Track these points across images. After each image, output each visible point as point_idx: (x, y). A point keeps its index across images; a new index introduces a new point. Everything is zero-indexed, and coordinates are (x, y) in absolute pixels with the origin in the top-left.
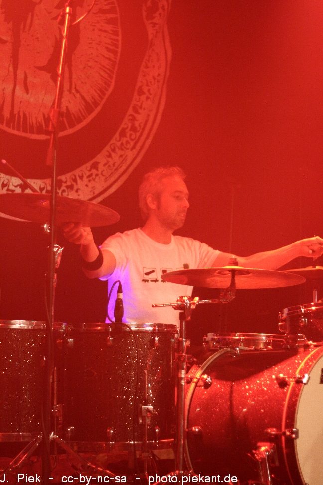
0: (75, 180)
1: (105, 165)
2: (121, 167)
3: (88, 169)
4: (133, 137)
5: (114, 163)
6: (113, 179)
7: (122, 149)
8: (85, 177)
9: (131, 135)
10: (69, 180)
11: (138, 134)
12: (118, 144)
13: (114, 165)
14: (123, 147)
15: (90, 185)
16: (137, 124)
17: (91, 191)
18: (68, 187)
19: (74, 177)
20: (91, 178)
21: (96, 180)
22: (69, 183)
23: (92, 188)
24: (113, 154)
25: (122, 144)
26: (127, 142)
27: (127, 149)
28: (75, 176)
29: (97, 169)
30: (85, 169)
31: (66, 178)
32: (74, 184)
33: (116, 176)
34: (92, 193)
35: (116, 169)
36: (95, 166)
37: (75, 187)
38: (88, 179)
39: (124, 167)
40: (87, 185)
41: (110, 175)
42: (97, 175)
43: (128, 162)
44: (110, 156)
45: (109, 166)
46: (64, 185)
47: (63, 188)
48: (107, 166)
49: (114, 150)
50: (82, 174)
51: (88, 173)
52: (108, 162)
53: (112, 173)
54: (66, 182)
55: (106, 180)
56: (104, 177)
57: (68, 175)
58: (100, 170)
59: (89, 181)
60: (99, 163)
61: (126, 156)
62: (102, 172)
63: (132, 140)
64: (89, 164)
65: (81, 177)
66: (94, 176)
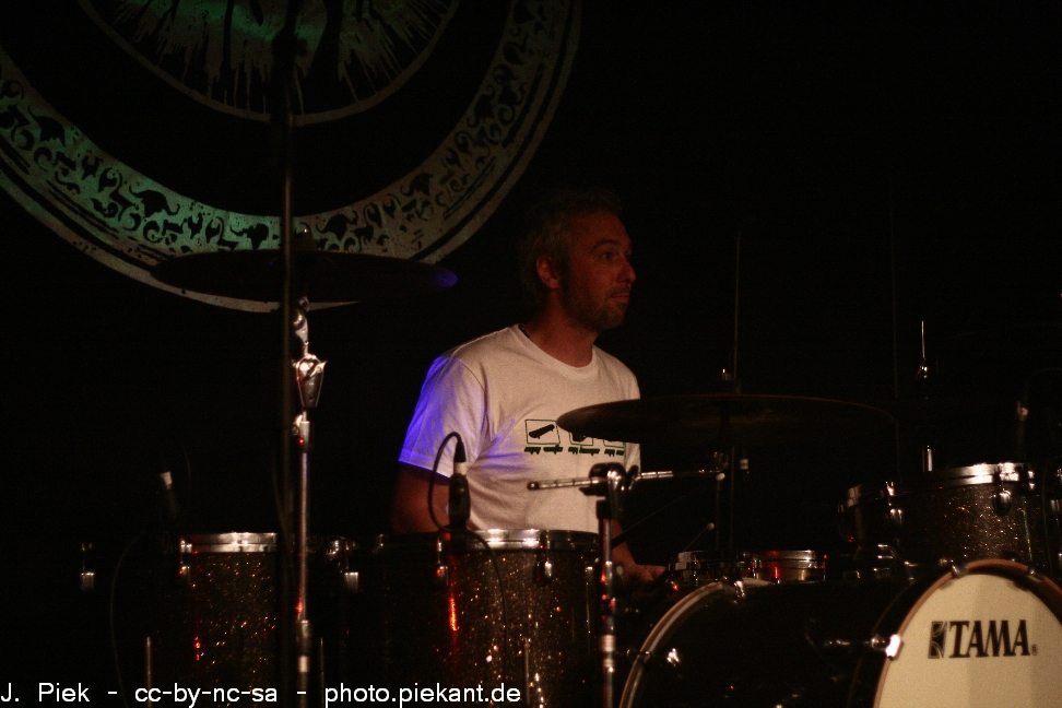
0: (376, 218)
1: (443, 181)
2: (481, 184)
3: (406, 190)
4: (507, 116)
5: (466, 176)
6: (463, 212)
7: (483, 145)
8: (399, 208)
9: (502, 111)
10: (361, 216)
11: (518, 109)
12: (474, 132)
13: (465, 182)
14: (484, 140)
15: (411, 227)
16: (514, 86)
17: (413, 241)
18: (358, 233)
19: (372, 211)
20: (413, 212)
21: (425, 216)
22: (362, 224)
23: (415, 233)
24: (462, 157)
25: (482, 133)
26: (494, 128)
27: (495, 143)
28: (376, 207)
29: (426, 192)
30: (398, 191)
31: (354, 212)
32: (374, 224)
33: (471, 205)
34: (416, 245)
35: (472, 190)
36: (421, 184)
37: (377, 233)
38: (405, 214)
39: (488, 186)
40: (403, 228)
41: (455, 204)
42: (426, 204)
43: (498, 173)
44: (454, 160)
45: (454, 183)
46: (351, 227)
47: (348, 235)
48: (448, 184)
49: (464, 148)
50: (392, 202)
51: (406, 201)
52: (451, 174)
53: (461, 199)
54: (355, 222)
55: (447, 216)
56: (442, 210)
57: (360, 206)
58: (433, 193)
59: (409, 218)
60: (432, 176)
61: (494, 158)
62: (437, 196)
63: (505, 123)
64: (407, 181)
65: (390, 210)
66: (419, 206)
